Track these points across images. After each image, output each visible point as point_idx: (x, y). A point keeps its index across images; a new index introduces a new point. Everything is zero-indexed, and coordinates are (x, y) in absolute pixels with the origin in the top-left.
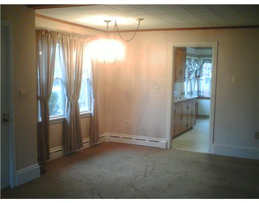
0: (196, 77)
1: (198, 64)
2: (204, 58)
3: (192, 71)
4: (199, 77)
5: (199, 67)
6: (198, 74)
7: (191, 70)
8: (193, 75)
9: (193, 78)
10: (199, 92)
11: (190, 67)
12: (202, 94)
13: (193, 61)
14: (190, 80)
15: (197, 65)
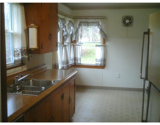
0: (72, 42)
1: (74, 27)
2: (81, 20)
3: (67, 36)
4: (75, 42)
5: (74, 31)
6: (74, 39)
7: (65, 33)
8: (68, 40)
9: (68, 43)
10: (75, 59)
11: (65, 30)
12: (79, 62)
13: (67, 22)
14: (65, 46)
15: (72, 28)
